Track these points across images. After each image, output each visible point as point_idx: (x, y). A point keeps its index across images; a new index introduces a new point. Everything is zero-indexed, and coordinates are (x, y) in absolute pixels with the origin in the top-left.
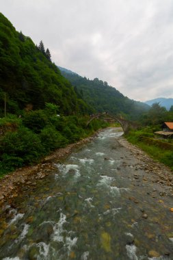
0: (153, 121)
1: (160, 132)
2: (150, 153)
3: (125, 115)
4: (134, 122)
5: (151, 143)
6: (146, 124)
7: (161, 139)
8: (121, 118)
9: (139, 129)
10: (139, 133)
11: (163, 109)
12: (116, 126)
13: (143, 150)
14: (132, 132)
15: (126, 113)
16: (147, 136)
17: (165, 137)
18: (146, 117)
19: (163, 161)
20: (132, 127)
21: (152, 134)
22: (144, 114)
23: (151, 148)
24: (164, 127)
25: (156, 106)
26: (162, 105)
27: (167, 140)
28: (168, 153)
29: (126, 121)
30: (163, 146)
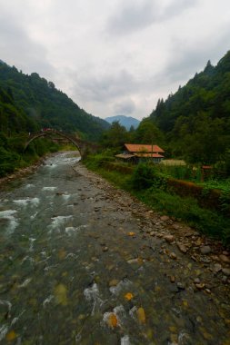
0: (114, 143)
1: (120, 156)
2: (111, 180)
3: (81, 133)
4: (93, 144)
5: (111, 168)
6: (107, 146)
7: (122, 163)
8: (78, 138)
9: (99, 153)
10: (99, 157)
11: (123, 128)
12: (71, 150)
13: (103, 177)
14: (90, 157)
15: (82, 130)
16: (107, 160)
17: (125, 160)
18: (106, 137)
19: (124, 187)
21: (112, 158)
22: (104, 134)
23: (112, 174)
24: (124, 149)
25: (116, 124)
26: (122, 123)
27: (126, 164)
28: (128, 177)
29: (83, 142)
30: (123, 171)
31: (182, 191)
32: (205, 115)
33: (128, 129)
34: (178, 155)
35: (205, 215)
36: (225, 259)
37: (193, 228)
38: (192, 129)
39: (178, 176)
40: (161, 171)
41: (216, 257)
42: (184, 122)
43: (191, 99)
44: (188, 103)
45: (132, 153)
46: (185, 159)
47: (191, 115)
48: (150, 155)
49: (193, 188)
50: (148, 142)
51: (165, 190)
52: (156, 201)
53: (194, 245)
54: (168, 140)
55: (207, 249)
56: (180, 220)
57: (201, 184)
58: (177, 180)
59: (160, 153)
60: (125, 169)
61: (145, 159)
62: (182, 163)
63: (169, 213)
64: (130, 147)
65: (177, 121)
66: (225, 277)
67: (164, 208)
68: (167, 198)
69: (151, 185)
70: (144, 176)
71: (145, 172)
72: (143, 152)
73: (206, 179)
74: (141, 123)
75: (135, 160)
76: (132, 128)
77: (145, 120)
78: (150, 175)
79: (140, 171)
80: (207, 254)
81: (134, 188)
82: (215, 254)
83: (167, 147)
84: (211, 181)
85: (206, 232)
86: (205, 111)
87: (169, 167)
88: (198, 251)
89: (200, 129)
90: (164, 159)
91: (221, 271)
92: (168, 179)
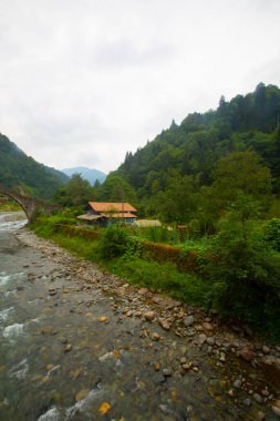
0: (74, 201)
1: (83, 217)
2: (73, 249)
3: (28, 187)
4: (46, 202)
5: (72, 234)
6: (65, 205)
7: (86, 226)
8: (22, 193)
9: (54, 214)
10: (54, 219)
11: (86, 183)
12: (12, 210)
13: (62, 246)
14: (42, 219)
15: (32, 184)
16: (66, 223)
17: (90, 222)
18: (63, 194)
19: (89, 258)
20: (43, 210)
21: (73, 220)
22: (62, 190)
23: (73, 241)
24: (88, 209)
25: (77, 178)
26: (84, 177)
27: (92, 227)
28: (94, 244)
29: (31, 199)
30: (88, 236)
31: (160, 255)
32: (175, 171)
33: (92, 185)
34: (152, 214)
35: (186, 281)
36: (208, 326)
37: (174, 298)
38: (163, 186)
39: (154, 239)
40: (135, 234)
41: (200, 327)
42: (154, 178)
43: (160, 154)
44: (158, 158)
45: (98, 213)
46: (160, 219)
47: (161, 171)
48: (121, 215)
49: (170, 251)
50: (118, 200)
51: (141, 257)
52: (131, 271)
53: (176, 318)
54: (140, 197)
55: (190, 319)
56: (160, 290)
57: (179, 246)
58: (153, 243)
59: (132, 212)
60: (91, 233)
61: (115, 220)
62: (157, 223)
63: (148, 285)
64: (96, 206)
65: (148, 176)
66: (210, 348)
67: (141, 279)
68: (143, 266)
69: (124, 252)
70: (115, 241)
71: (116, 237)
72: (112, 212)
73: (182, 240)
74: (108, 177)
75: (102, 221)
76: (97, 183)
77: (112, 174)
78: (122, 240)
79: (110, 236)
80: (191, 325)
81: (104, 258)
82: (199, 323)
83: (139, 206)
84: (187, 242)
85: (188, 299)
86: (175, 167)
87: (143, 228)
88: (182, 324)
89: (171, 185)
90: (137, 219)
91: (205, 342)
92: (143, 243)
